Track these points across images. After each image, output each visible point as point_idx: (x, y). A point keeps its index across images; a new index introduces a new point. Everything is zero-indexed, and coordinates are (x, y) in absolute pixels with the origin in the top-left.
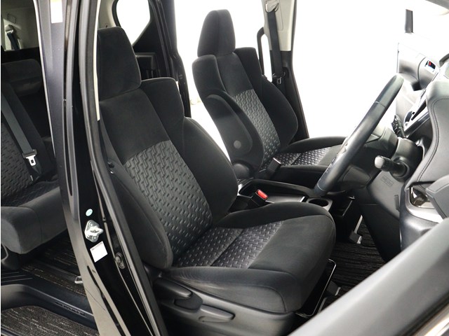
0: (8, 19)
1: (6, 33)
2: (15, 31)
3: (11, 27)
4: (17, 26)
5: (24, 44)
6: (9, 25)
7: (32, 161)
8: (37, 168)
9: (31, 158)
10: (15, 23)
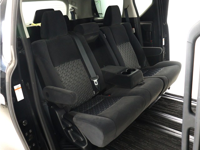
0: (71, 4)
1: (69, 11)
2: (74, 10)
3: (73, 8)
4: (76, 8)
5: (78, 17)
6: (72, 7)
7: (96, 82)
8: (98, 87)
9: (95, 81)
10: (75, 6)
